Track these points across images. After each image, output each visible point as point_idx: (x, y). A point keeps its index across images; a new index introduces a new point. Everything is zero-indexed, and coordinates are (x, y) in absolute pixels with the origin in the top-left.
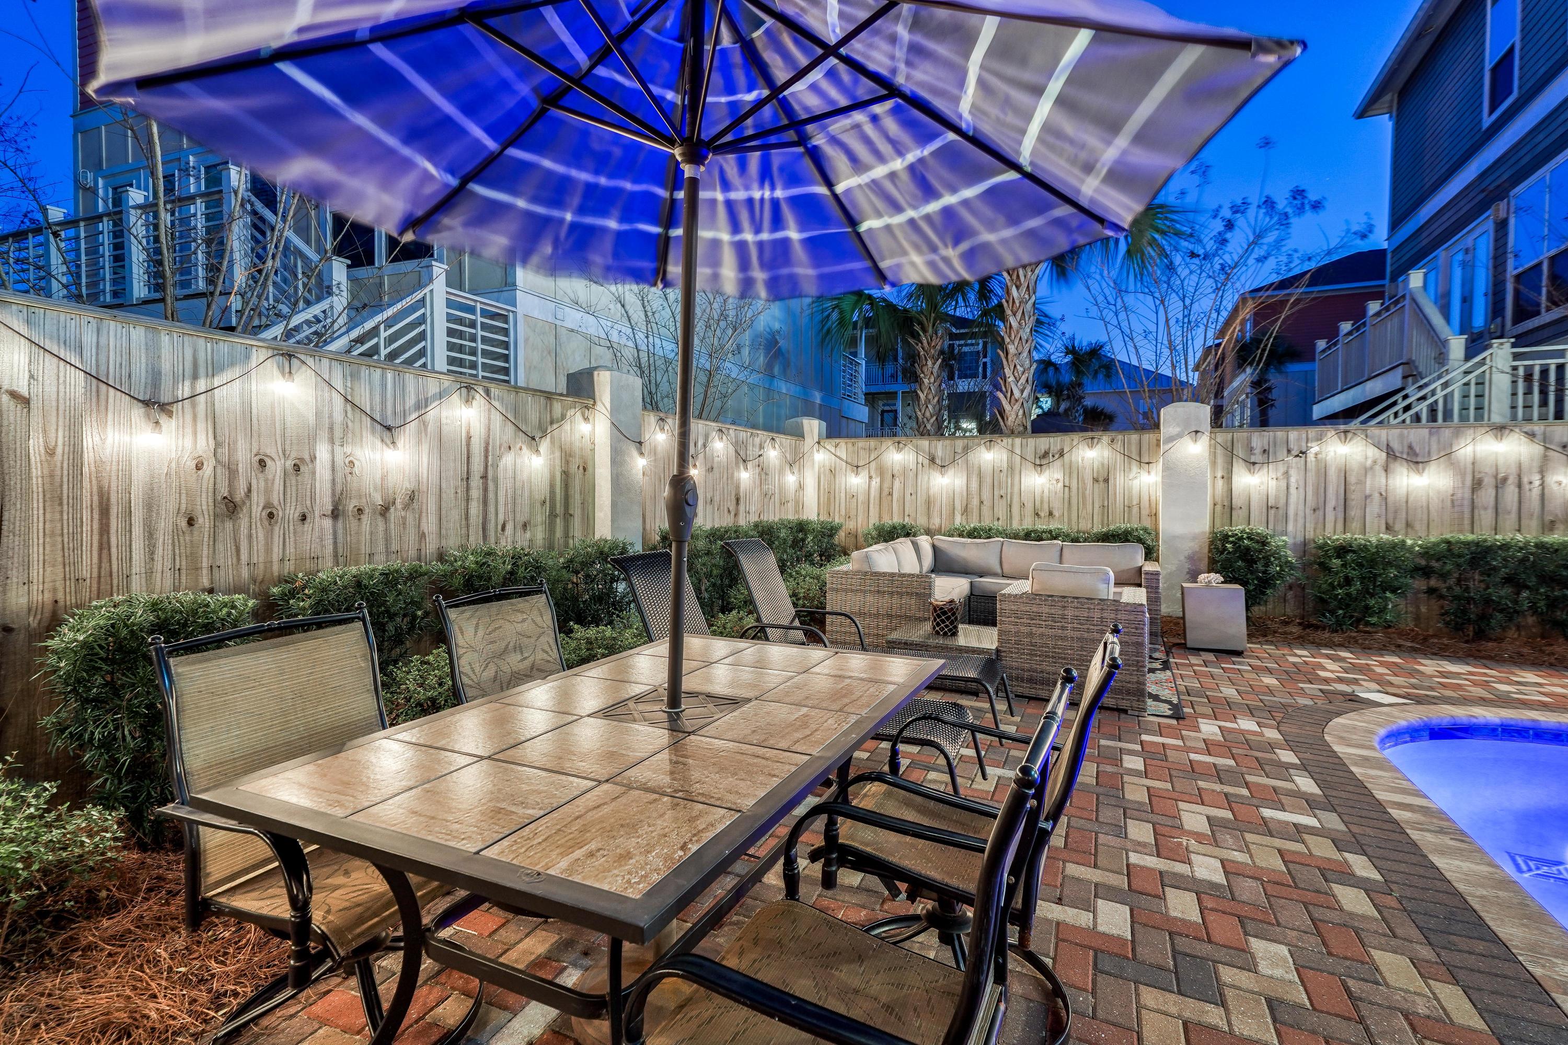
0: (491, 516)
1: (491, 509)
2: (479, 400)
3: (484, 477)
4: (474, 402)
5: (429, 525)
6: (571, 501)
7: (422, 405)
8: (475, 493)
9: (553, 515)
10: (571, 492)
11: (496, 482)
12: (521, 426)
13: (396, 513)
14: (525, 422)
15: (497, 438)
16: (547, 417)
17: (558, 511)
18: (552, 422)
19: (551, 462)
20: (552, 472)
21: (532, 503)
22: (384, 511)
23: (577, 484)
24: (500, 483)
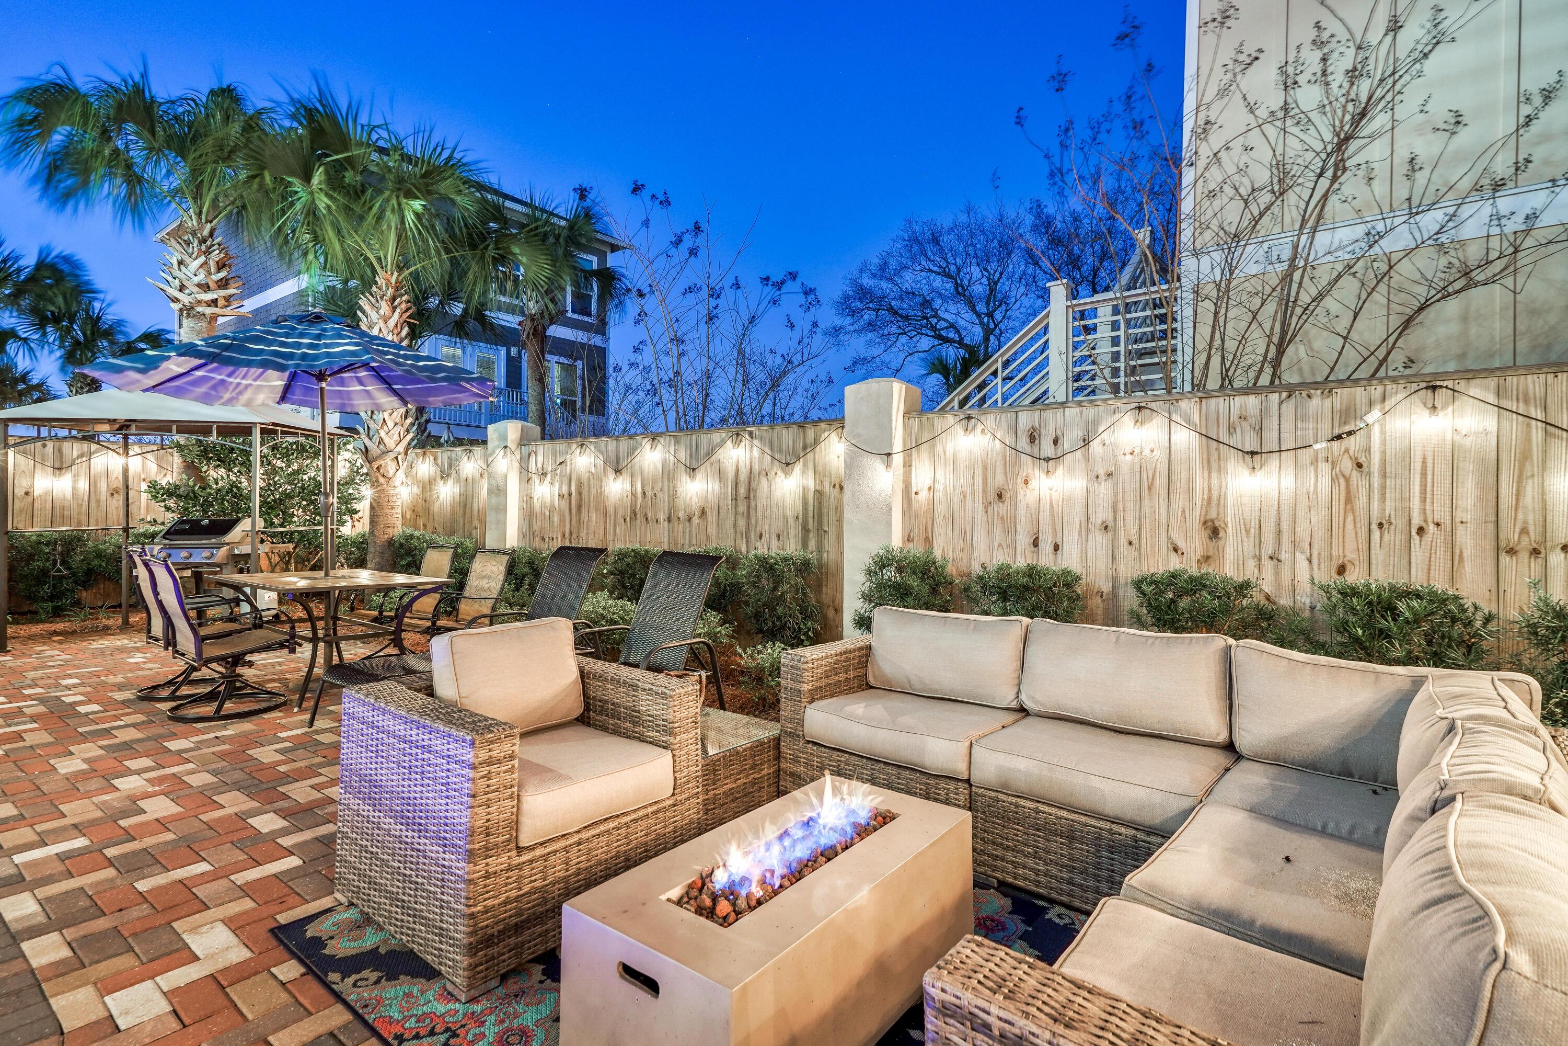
0: (753, 528)
1: (753, 521)
2: (746, 441)
3: (748, 498)
4: (743, 444)
5: (712, 530)
6: (825, 518)
7: (710, 452)
8: (742, 509)
9: (805, 529)
10: (825, 510)
11: (756, 501)
12: (777, 456)
13: (696, 521)
14: (780, 451)
15: (756, 467)
16: (801, 445)
17: (811, 527)
18: (805, 448)
19: (805, 482)
20: (805, 489)
21: (785, 517)
22: (690, 520)
23: (832, 500)
24: (759, 501)
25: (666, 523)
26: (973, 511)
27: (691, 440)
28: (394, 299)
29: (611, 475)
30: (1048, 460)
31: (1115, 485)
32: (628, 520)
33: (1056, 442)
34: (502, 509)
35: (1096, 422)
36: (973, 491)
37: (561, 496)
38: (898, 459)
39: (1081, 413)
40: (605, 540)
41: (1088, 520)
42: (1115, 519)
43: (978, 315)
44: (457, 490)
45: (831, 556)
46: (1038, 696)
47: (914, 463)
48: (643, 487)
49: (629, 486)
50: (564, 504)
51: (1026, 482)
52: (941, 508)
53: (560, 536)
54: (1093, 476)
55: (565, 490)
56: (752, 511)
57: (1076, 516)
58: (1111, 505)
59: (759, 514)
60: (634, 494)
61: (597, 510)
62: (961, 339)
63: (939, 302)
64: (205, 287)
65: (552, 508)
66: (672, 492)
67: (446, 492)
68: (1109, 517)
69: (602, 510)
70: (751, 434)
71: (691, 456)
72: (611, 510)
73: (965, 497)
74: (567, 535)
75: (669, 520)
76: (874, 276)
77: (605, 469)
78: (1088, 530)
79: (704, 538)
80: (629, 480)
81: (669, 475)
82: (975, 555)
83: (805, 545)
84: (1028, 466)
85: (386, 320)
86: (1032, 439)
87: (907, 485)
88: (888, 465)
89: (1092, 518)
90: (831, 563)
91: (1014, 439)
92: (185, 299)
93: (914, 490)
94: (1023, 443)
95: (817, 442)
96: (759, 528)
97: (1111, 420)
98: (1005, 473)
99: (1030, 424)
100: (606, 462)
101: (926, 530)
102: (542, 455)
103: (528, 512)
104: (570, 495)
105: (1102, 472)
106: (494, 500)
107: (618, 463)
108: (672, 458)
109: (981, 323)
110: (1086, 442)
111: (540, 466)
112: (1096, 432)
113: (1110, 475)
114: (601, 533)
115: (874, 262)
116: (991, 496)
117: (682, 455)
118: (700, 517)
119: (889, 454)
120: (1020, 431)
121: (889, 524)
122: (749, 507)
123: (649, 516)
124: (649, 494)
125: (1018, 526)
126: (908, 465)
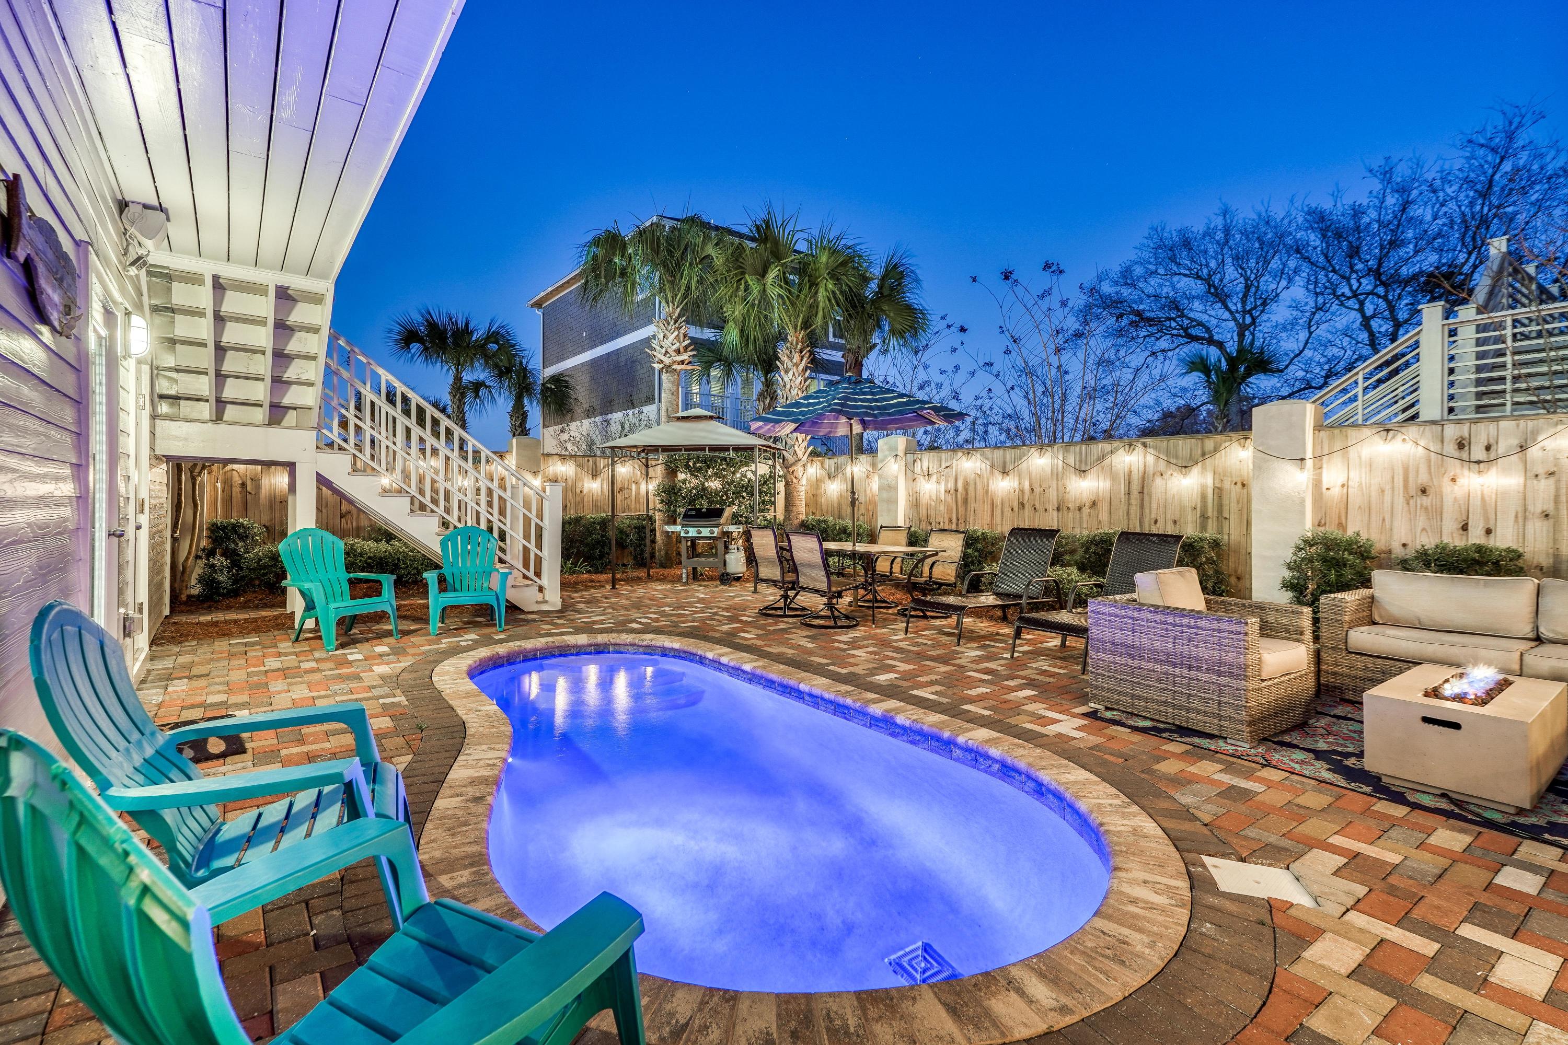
0: (1147, 515)
1: (1147, 510)
2: (1139, 450)
3: (1141, 492)
4: (1136, 452)
5: (1104, 517)
6: (1226, 508)
7: (1102, 458)
8: (1135, 502)
9: (1204, 517)
10: (1226, 502)
11: (1150, 495)
12: (1174, 461)
13: (1086, 510)
14: (1177, 457)
15: (1151, 470)
16: (1200, 452)
17: (1210, 514)
18: (1203, 454)
19: (1203, 481)
20: (1203, 488)
21: (1182, 509)
22: (1080, 509)
23: (1233, 495)
24: (1154, 496)
25: (1055, 513)
26: (1392, 504)
27: (1081, 450)
28: (801, 351)
29: (998, 475)
30: (1478, 462)
31: (1558, 481)
32: (1016, 509)
33: (1488, 448)
34: (894, 501)
35: (1535, 433)
36: (1393, 488)
37: (948, 492)
38: (1309, 463)
39: (1518, 425)
40: (992, 525)
41: (1525, 510)
42: (1557, 508)
43: (1231, 312)
44: (844, 487)
45: (1232, 537)
46: (1559, 629)
47: (1325, 466)
48: (1031, 485)
49: (1016, 485)
50: (951, 499)
51: (1453, 480)
52: (1355, 499)
53: (947, 521)
54: (1530, 474)
55: (951, 486)
56: (1146, 503)
57: (1514, 506)
58: (1552, 498)
59: (1154, 505)
60: (1021, 491)
61: (984, 502)
62: (1211, 336)
63: (1186, 301)
64: (678, 352)
65: (939, 500)
66: (1061, 489)
67: (834, 489)
68: (1550, 507)
69: (989, 501)
70: (1145, 445)
71: (1080, 461)
72: (998, 502)
73: (1383, 491)
74: (954, 520)
75: (1058, 509)
76: (1116, 283)
77: (992, 472)
78: (1525, 518)
79: (1095, 523)
80: (1016, 479)
81: (1057, 476)
82: (1395, 537)
83: (1204, 527)
84: (1454, 467)
85: (797, 365)
86: (1461, 446)
87: (1317, 483)
88: (1302, 468)
89: (1530, 508)
90: (1232, 542)
91: (1439, 446)
92: (667, 361)
93: (1325, 486)
94: (1451, 448)
95: (1216, 450)
96: (1153, 516)
97: (1552, 431)
98: (1430, 473)
99: (1458, 434)
100: (992, 466)
101: (1339, 517)
102: (927, 461)
103: (915, 505)
104: (956, 490)
105: (1541, 471)
106: (885, 495)
107: (1004, 467)
108: (1061, 463)
109: (1235, 319)
110: (1523, 448)
111: (925, 468)
112: (1535, 440)
113: (1552, 474)
114: (989, 519)
115: (1116, 269)
116: (1413, 490)
117: (1071, 460)
118: (1091, 508)
119: (1302, 460)
120: (1446, 439)
121: (1303, 513)
122: (1142, 500)
123: (1037, 506)
124: (1037, 490)
125: (1445, 515)
126: (1318, 468)
